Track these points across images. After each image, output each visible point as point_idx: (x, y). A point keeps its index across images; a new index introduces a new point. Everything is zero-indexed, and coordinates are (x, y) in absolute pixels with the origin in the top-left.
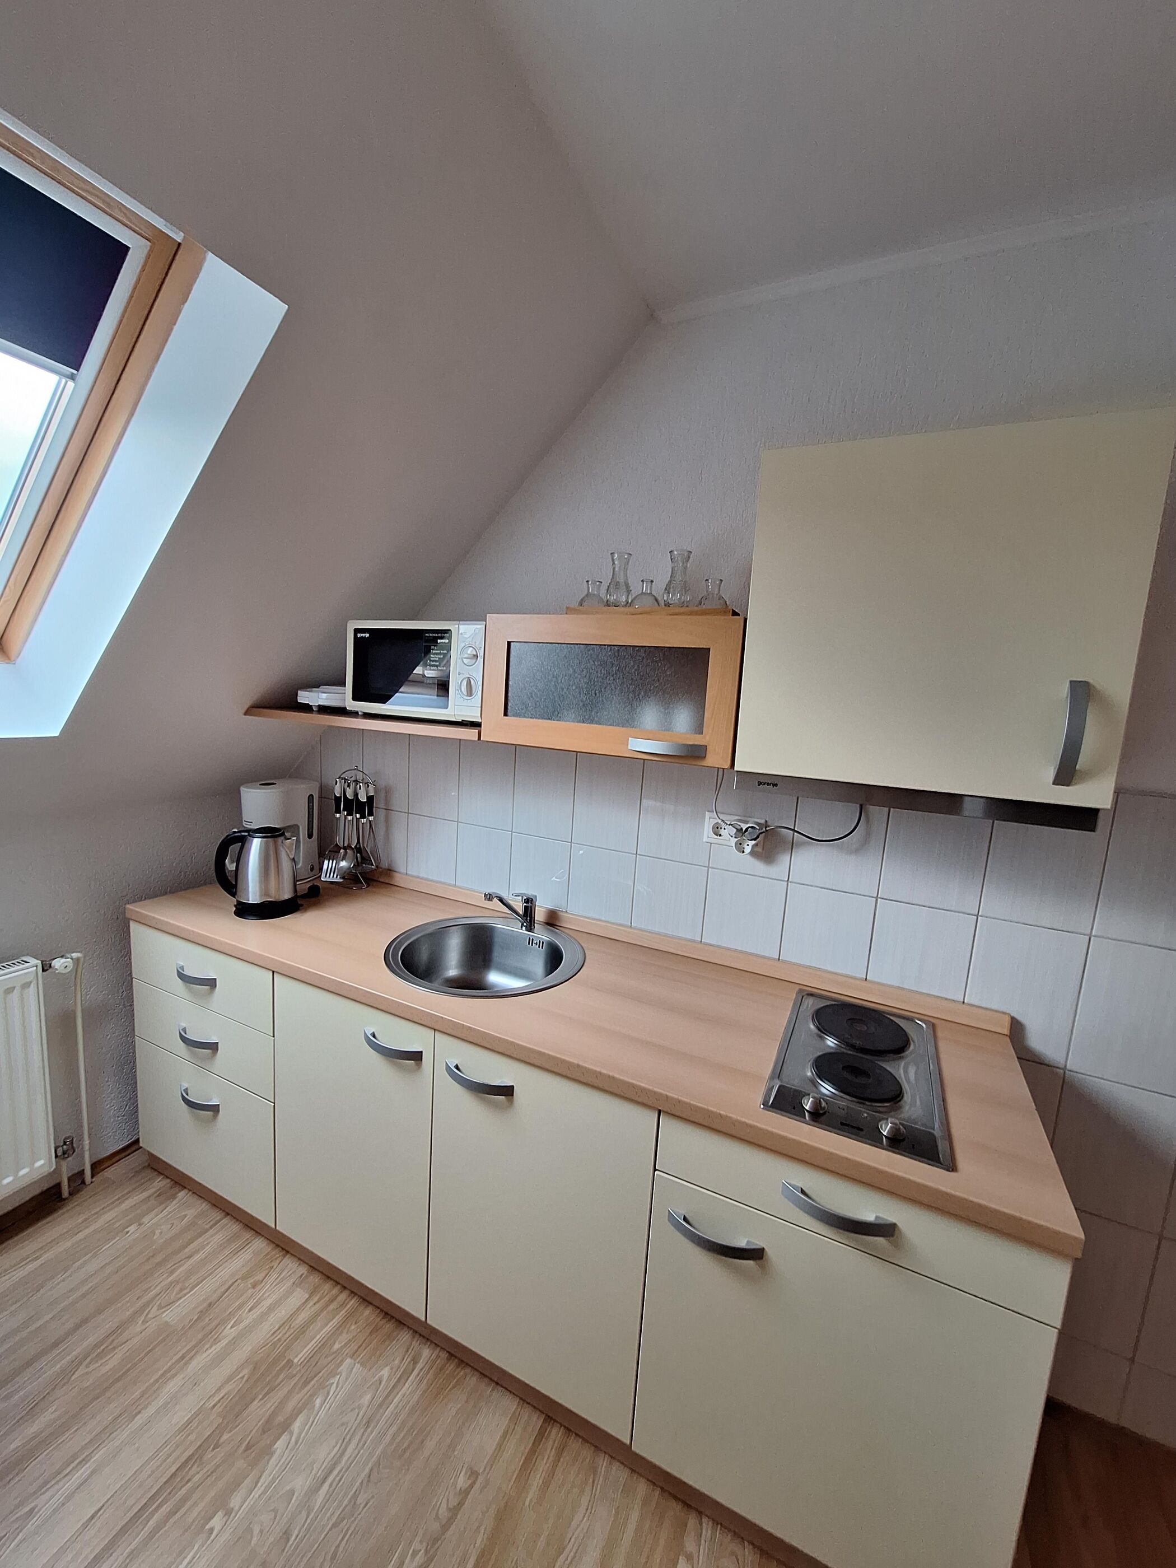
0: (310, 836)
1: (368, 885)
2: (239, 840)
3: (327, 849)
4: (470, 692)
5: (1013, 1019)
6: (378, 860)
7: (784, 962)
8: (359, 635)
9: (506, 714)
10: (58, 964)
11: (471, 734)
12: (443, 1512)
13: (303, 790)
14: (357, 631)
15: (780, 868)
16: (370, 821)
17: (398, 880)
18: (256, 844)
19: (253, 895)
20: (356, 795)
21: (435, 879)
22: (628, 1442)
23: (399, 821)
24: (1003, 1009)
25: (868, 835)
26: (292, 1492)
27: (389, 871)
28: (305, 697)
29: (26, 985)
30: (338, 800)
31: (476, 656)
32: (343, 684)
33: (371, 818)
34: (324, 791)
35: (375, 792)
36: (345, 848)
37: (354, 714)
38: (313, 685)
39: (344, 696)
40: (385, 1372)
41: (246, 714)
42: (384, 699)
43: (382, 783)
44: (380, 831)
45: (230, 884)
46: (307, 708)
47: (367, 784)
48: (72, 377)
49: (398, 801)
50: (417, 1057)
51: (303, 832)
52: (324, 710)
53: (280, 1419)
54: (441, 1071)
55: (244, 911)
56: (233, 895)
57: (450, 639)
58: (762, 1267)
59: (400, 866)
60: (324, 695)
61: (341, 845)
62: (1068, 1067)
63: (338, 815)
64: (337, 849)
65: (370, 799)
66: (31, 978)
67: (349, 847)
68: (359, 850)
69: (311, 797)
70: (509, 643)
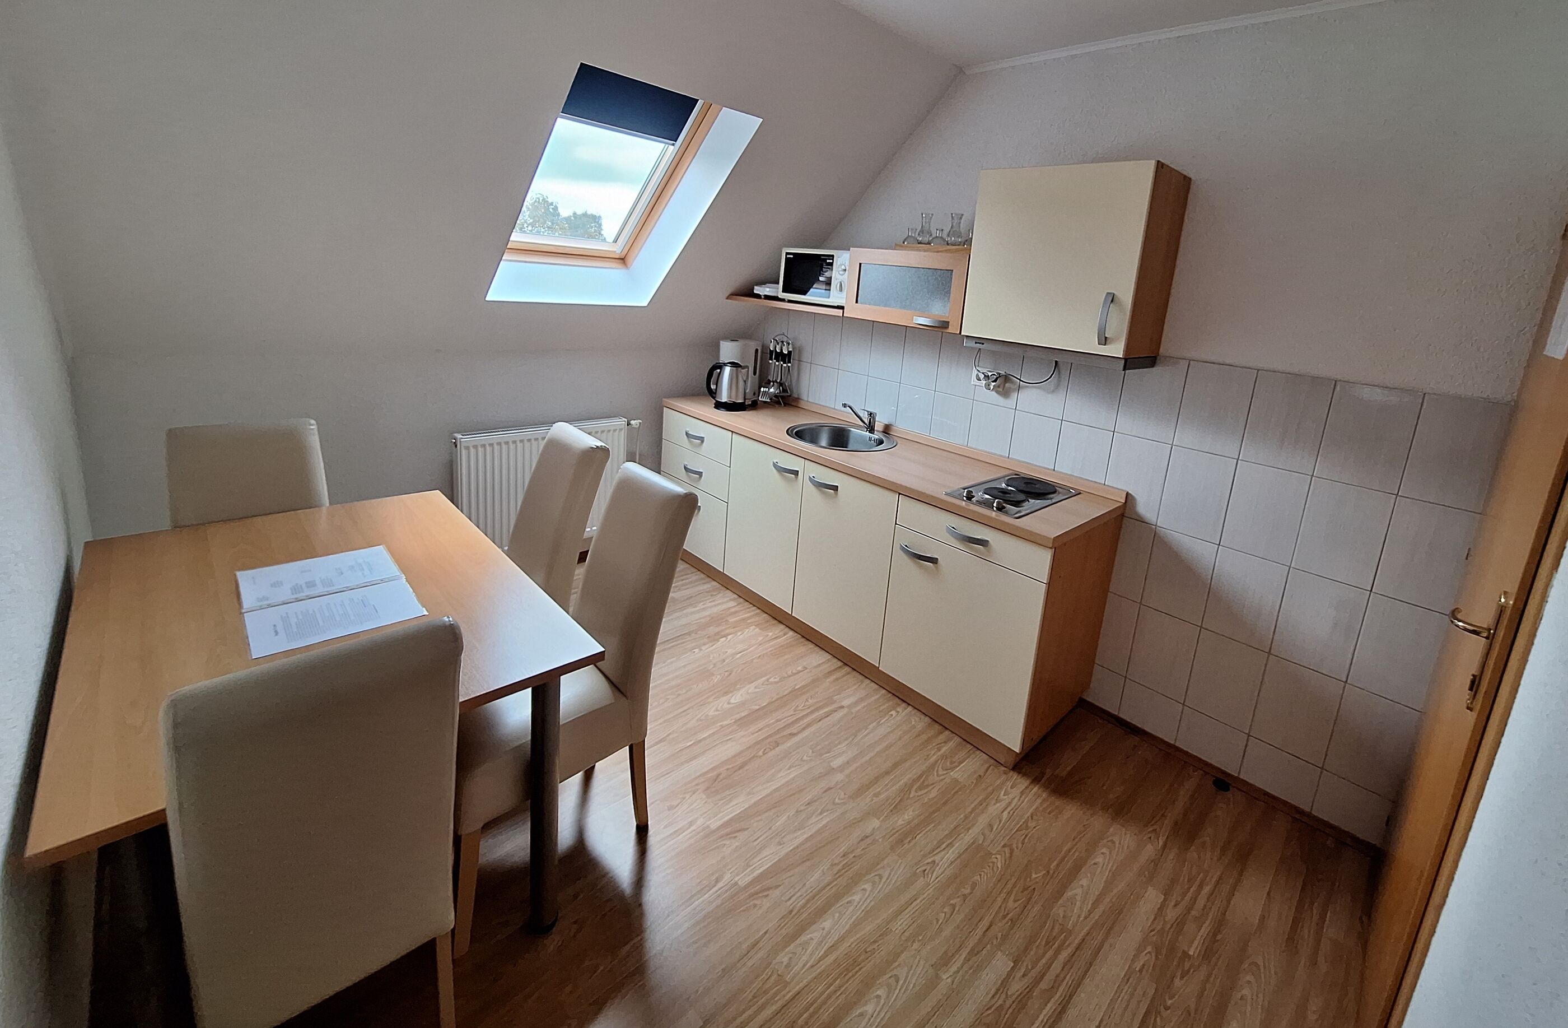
0: (755, 374)
1: (785, 405)
2: (720, 366)
3: (764, 381)
4: (841, 290)
5: (1128, 494)
6: (791, 391)
7: (1012, 459)
8: (788, 256)
9: (857, 302)
10: (632, 422)
11: (839, 312)
12: (790, 673)
13: (753, 345)
14: (787, 254)
15: (1011, 402)
16: (789, 367)
17: (802, 404)
18: (727, 370)
19: (724, 398)
20: (782, 350)
21: (823, 404)
22: (878, 666)
23: (805, 367)
24: (1124, 489)
25: (1059, 381)
26: (727, 652)
27: (798, 399)
28: (758, 290)
29: (621, 430)
30: (771, 352)
31: (845, 270)
32: (778, 283)
33: (789, 365)
34: (765, 347)
35: (793, 349)
36: (773, 382)
37: (783, 300)
38: (762, 283)
39: (777, 290)
40: (771, 634)
41: (727, 298)
42: (804, 293)
43: (798, 345)
44: (794, 373)
45: (712, 394)
46: (758, 296)
47: (789, 344)
48: (673, 145)
49: (806, 357)
50: (796, 473)
51: (751, 369)
52: (767, 297)
53: (722, 634)
54: (807, 478)
55: (719, 405)
56: (714, 398)
57: (833, 260)
58: (937, 568)
59: (804, 397)
60: (768, 289)
61: (771, 380)
62: (1158, 524)
63: (771, 361)
64: (769, 382)
65: (790, 353)
66: (623, 427)
67: (776, 381)
68: (781, 384)
69: (757, 350)
70: (860, 264)
